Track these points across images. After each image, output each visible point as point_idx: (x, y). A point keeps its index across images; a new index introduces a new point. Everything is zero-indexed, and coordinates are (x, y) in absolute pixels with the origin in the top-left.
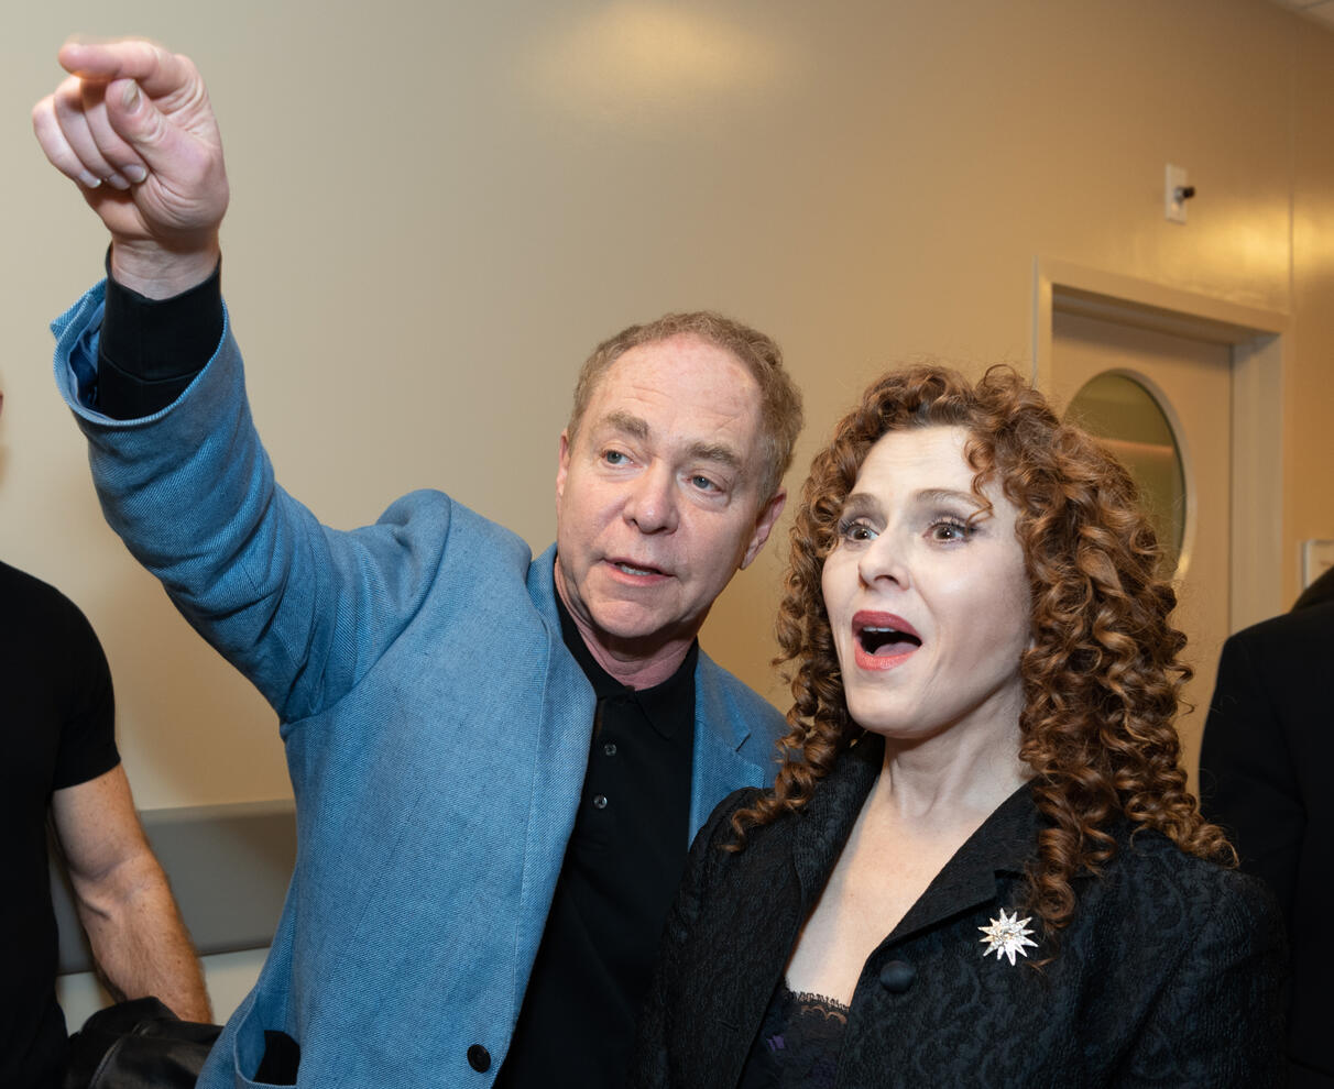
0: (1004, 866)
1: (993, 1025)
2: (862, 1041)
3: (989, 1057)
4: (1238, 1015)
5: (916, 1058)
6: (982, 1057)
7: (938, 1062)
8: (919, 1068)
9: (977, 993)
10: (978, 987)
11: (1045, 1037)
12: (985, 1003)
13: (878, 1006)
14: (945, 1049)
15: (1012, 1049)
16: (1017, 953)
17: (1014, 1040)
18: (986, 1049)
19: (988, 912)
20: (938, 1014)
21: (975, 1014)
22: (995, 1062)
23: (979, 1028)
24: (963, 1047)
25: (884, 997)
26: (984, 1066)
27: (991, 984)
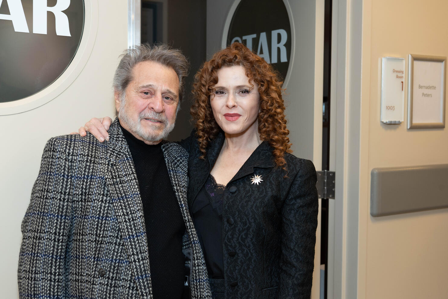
0: (255, 166)
1: (255, 197)
2: (227, 205)
3: (255, 204)
4: (307, 190)
5: (239, 207)
6: (253, 204)
7: (244, 207)
8: (241, 209)
9: (251, 191)
10: (251, 190)
11: (266, 199)
12: (253, 193)
13: (230, 197)
14: (246, 204)
15: (259, 202)
16: (259, 182)
17: (260, 200)
18: (254, 203)
19: (252, 175)
20: (243, 196)
21: (251, 195)
22: (256, 205)
23: (252, 198)
24: (249, 203)
25: (231, 194)
26: (254, 206)
27: (254, 189)
